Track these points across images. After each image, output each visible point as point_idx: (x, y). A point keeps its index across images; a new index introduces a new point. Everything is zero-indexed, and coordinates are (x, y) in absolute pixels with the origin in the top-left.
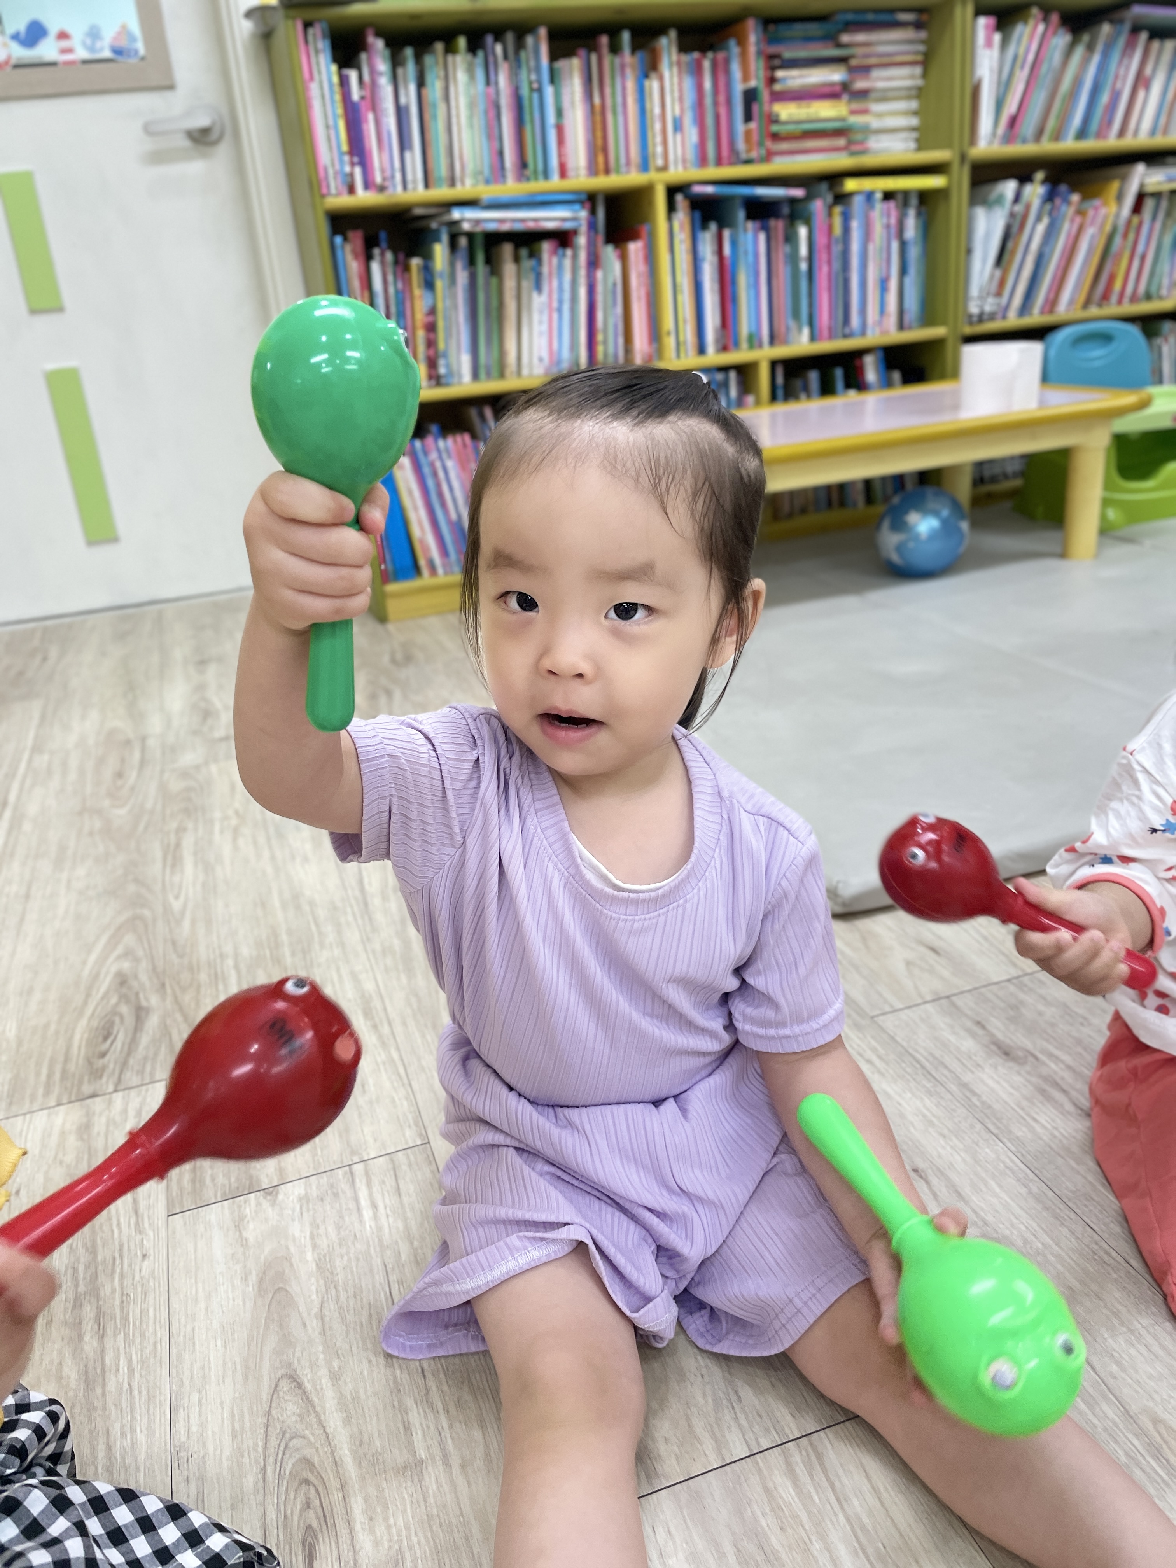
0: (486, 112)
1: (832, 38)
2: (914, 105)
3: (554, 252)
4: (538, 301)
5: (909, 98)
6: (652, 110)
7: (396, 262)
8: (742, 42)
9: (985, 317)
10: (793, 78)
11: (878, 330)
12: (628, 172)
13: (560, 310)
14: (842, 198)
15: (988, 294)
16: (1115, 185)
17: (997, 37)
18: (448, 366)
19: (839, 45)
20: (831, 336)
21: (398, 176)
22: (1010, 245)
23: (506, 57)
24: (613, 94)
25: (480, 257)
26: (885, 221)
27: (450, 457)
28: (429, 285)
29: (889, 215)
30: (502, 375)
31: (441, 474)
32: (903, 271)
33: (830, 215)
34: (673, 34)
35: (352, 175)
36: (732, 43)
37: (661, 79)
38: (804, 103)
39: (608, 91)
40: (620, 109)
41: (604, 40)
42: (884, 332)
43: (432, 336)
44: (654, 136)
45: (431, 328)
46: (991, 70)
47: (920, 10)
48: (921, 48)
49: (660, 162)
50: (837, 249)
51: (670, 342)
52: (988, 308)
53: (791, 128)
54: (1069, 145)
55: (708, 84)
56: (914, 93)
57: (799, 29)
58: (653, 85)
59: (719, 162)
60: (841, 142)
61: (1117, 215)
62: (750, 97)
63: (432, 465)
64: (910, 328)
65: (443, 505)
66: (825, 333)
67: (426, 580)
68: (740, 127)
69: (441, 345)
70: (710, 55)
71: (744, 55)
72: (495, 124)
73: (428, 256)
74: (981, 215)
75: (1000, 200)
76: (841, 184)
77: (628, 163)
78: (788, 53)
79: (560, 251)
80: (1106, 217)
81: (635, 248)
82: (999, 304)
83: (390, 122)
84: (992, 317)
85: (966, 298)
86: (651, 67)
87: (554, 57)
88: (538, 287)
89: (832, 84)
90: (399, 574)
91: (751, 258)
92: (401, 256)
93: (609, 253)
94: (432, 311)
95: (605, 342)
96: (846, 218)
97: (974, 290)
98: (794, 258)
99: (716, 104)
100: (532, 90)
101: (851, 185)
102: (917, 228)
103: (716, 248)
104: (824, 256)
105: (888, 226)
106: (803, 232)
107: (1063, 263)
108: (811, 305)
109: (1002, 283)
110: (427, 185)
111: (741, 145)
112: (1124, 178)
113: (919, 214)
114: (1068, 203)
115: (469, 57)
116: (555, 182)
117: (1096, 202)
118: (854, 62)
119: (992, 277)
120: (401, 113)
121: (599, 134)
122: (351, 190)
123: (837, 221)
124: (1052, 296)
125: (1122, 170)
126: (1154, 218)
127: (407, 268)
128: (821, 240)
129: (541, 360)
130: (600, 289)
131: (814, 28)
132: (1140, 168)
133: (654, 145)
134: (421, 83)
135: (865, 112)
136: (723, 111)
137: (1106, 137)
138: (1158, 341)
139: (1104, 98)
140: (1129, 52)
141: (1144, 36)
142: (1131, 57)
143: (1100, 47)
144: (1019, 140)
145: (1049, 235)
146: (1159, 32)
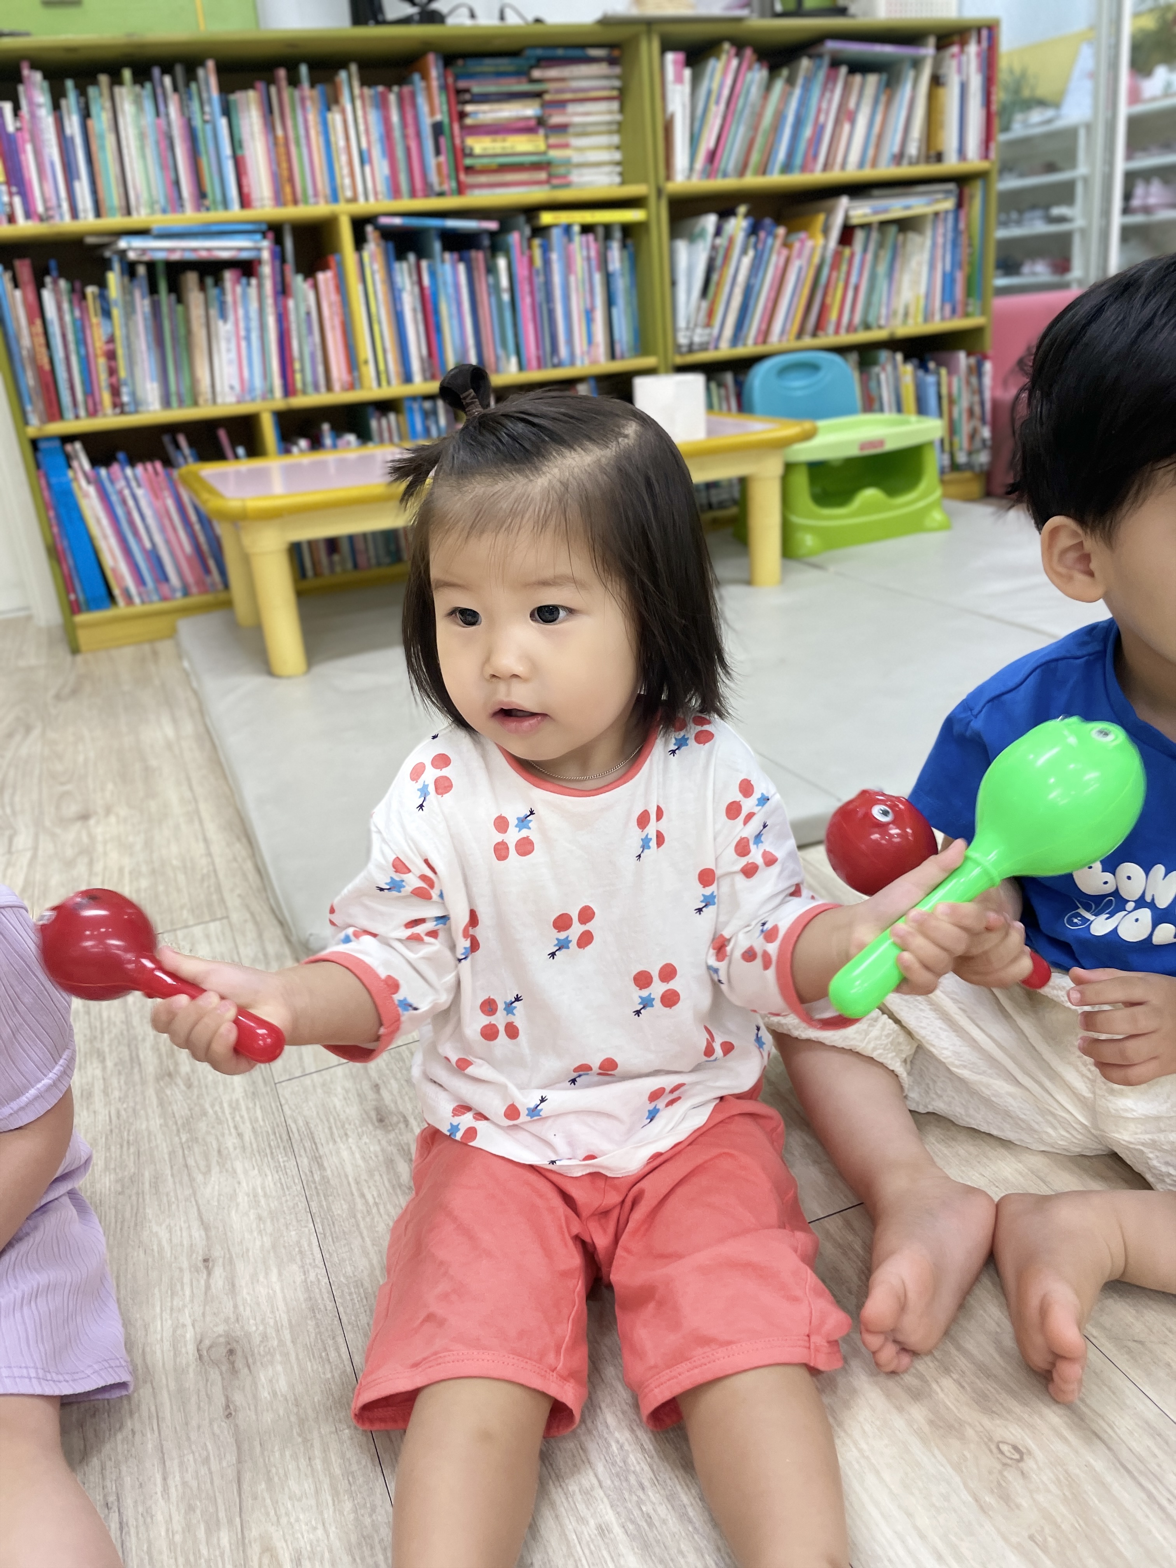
0: (158, 143)
1: (523, 73)
2: (615, 139)
3: (237, 281)
4: (224, 329)
5: (610, 132)
6: (336, 143)
7: (73, 290)
8: (425, 77)
9: (695, 347)
10: (484, 112)
11: (587, 361)
12: (317, 203)
13: (248, 339)
14: (540, 231)
15: (696, 325)
16: (821, 218)
17: (687, 73)
18: (133, 394)
19: (533, 81)
20: (541, 365)
21: (65, 206)
22: (715, 277)
23: (176, 89)
24: (295, 126)
25: (163, 286)
26: (585, 253)
27: (139, 485)
28: (107, 313)
29: (588, 248)
30: (195, 403)
31: (131, 503)
32: (610, 302)
33: (530, 247)
34: (354, 68)
35: (11, 205)
36: (416, 77)
37: (343, 112)
38: (499, 137)
39: (289, 123)
40: (303, 141)
41: (282, 73)
42: (594, 362)
43: (113, 364)
44: (341, 168)
45: (111, 356)
46: (684, 106)
47: (611, 46)
48: (617, 83)
49: (349, 194)
50: (540, 280)
51: (369, 371)
52: (697, 339)
53: (485, 161)
54: (776, 179)
55: (395, 118)
56: (614, 127)
57: (488, 65)
58: (335, 118)
59: (413, 194)
60: (543, 175)
61: (825, 247)
62: (438, 129)
63: (120, 493)
64: (623, 357)
65: (136, 533)
66: (534, 363)
67: (122, 608)
68: (432, 161)
69: (123, 373)
70: (396, 89)
71: (428, 89)
72: (169, 155)
73: (102, 284)
74: (682, 247)
75: (702, 234)
76: (537, 217)
77: (316, 195)
78: (477, 88)
79: (244, 280)
80: (813, 249)
81: (324, 278)
82: (710, 335)
83: (53, 152)
84: (704, 347)
85: (675, 330)
86: (331, 101)
87: (226, 89)
88: (223, 316)
89: (528, 119)
90: (92, 605)
91: (451, 290)
92: (78, 285)
93: (299, 283)
94: (111, 340)
95: (302, 370)
96: (546, 249)
97: (682, 323)
98: (496, 288)
99: (405, 137)
100: (205, 122)
101: (546, 218)
102: (622, 260)
103: (415, 278)
104: (527, 288)
105: (588, 259)
106: (502, 263)
107: (773, 295)
108: (516, 335)
109: (711, 314)
110: (98, 214)
111: (434, 178)
112: (830, 212)
113: (624, 246)
114: (775, 237)
115: (137, 88)
116: (236, 212)
117: (802, 235)
118: (547, 97)
119: (698, 309)
120: (64, 142)
121: (284, 165)
122: (11, 219)
123: (537, 253)
124: (764, 327)
125: (828, 203)
126: (865, 250)
127: (84, 297)
128: (522, 271)
129: (232, 388)
130: (292, 317)
131: (504, 64)
132: (844, 201)
133: (342, 177)
134: (86, 114)
135: (566, 146)
136: (413, 145)
137: (812, 171)
138: (876, 369)
139: (807, 132)
140: (830, 86)
141: (843, 70)
142: (832, 91)
143: (800, 81)
144: (720, 174)
145: (757, 267)
146: (859, 67)
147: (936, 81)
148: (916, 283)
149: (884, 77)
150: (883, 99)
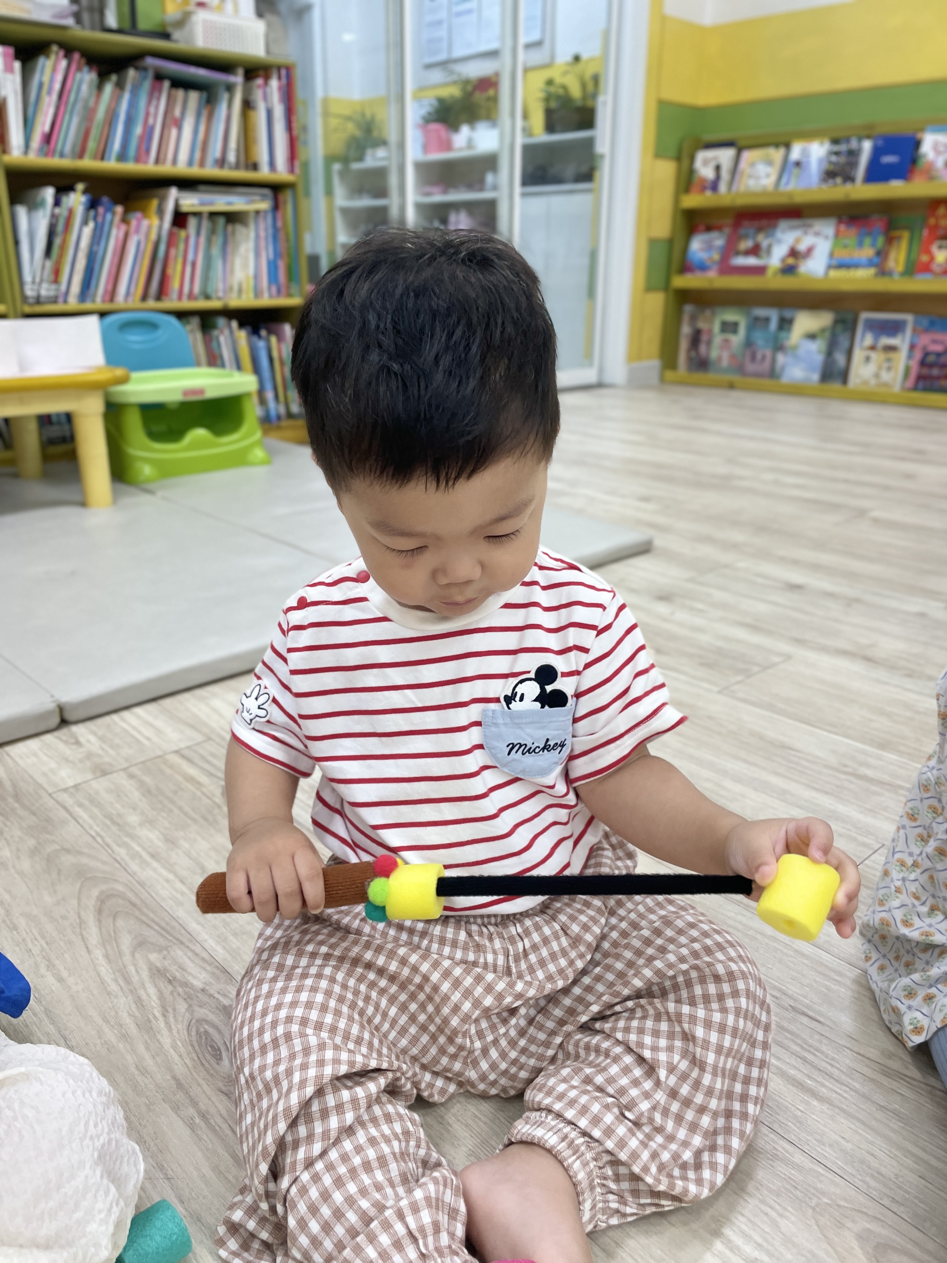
9: (42, 300)
15: (42, 281)
16: (155, 203)
17: (17, 65)
22: (57, 241)
46: (16, 96)
52: (45, 294)
61: (160, 227)
74: (22, 212)
75: (42, 204)
80: (150, 228)
82: (57, 291)
84: (54, 300)
85: (22, 283)
97: (27, 277)
107: (116, 261)
112: (163, 200)
114: (114, 214)
117: (138, 215)
119: (43, 267)
125: (161, 191)
132: (173, 192)
137: (146, 162)
138: (215, 333)
139: (138, 130)
140: (156, 94)
141: (166, 84)
142: (159, 99)
143: (128, 87)
144: (57, 154)
145: (98, 237)
146: (179, 83)
147: (248, 105)
148: (245, 266)
149: (205, 95)
150: (205, 113)
